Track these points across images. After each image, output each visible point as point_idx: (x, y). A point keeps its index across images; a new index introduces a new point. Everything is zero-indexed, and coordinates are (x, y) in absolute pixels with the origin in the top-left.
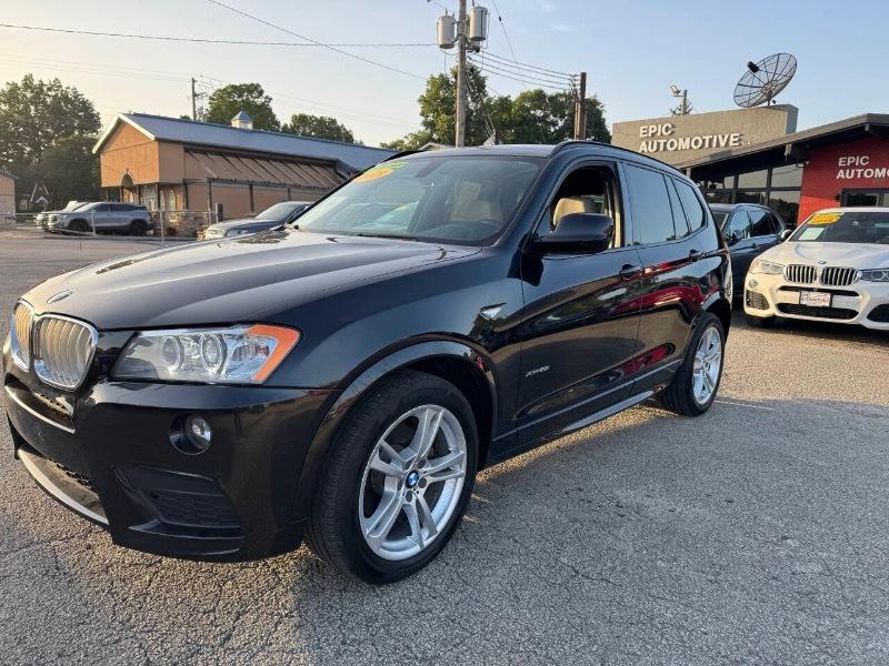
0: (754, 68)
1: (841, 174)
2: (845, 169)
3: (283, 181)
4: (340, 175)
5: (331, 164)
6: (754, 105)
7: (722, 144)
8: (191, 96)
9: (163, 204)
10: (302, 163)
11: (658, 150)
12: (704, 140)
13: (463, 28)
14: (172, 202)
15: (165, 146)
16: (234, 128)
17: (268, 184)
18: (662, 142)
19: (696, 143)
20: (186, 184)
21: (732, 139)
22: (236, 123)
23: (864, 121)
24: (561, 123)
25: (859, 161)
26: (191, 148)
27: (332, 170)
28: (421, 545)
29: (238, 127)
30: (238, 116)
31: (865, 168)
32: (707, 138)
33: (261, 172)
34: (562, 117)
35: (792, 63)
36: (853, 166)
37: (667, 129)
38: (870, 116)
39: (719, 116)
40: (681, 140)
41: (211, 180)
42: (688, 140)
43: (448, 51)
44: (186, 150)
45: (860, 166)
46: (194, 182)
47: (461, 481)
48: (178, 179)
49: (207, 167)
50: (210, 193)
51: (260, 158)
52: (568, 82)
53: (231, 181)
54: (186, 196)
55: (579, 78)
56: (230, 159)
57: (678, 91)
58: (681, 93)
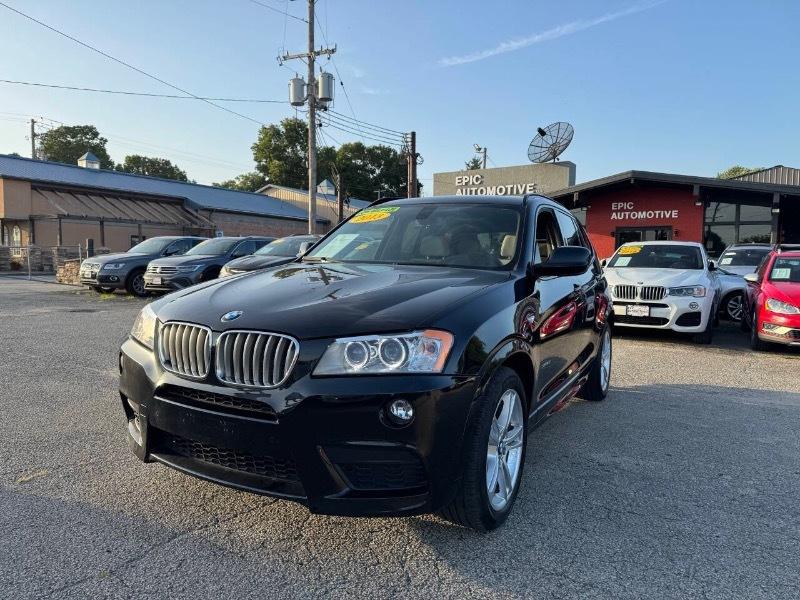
0: (542, 132)
1: (614, 216)
2: (616, 212)
3: (134, 218)
4: (188, 212)
5: (179, 202)
6: (544, 161)
7: (521, 191)
8: (30, 135)
9: (6, 240)
10: (151, 201)
12: (506, 189)
13: (312, 89)
14: (16, 237)
15: (10, 183)
16: (82, 168)
17: (120, 220)
18: (474, 189)
19: (501, 190)
20: (32, 220)
21: (528, 188)
22: (82, 163)
23: (629, 176)
24: (378, 171)
25: (627, 206)
26: (38, 186)
27: (179, 207)
28: (506, 498)
29: (84, 166)
30: (84, 157)
31: (631, 211)
32: (509, 187)
33: (110, 208)
34: (379, 167)
35: (569, 129)
36: (622, 210)
37: (477, 179)
38: (634, 172)
39: (517, 169)
40: (489, 188)
41: (61, 217)
42: (494, 188)
43: (298, 108)
44: (33, 188)
45: (627, 210)
46: (41, 218)
47: (520, 450)
48: (25, 215)
49: (57, 205)
50: (60, 229)
51: (109, 196)
52: (401, 139)
53: (81, 218)
54: (33, 231)
55: (409, 136)
56: (79, 196)
57: (480, 149)
58: (482, 150)
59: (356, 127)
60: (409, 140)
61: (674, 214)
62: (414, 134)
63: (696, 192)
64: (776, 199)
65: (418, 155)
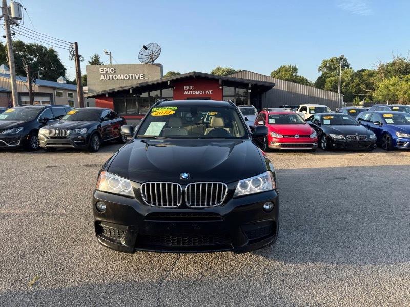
0: (145, 48)
1: (185, 92)
2: (186, 90)
6: (147, 63)
7: (137, 78)
11: (109, 79)
12: (129, 76)
18: (111, 75)
19: (126, 77)
21: (141, 77)
23: (193, 74)
25: (191, 88)
31: (193, 90)
32: (131, 75)
35: (159, 47)
36: (189, 90)
37: (112, 70)
38: (195, 72)
39: (134, 66)
40: (119, 75)
42: (122, 75)
45: (191, 90)
52: (69, 46)
55: (74, 45)
57: (107, 52)
58: (109, 53)
59: (37, 37)
60: (74, 47)
61: (211, 92)
62: (76, 44)
63: (220, 82)
64: (250, 86)
65: (80, 56)
